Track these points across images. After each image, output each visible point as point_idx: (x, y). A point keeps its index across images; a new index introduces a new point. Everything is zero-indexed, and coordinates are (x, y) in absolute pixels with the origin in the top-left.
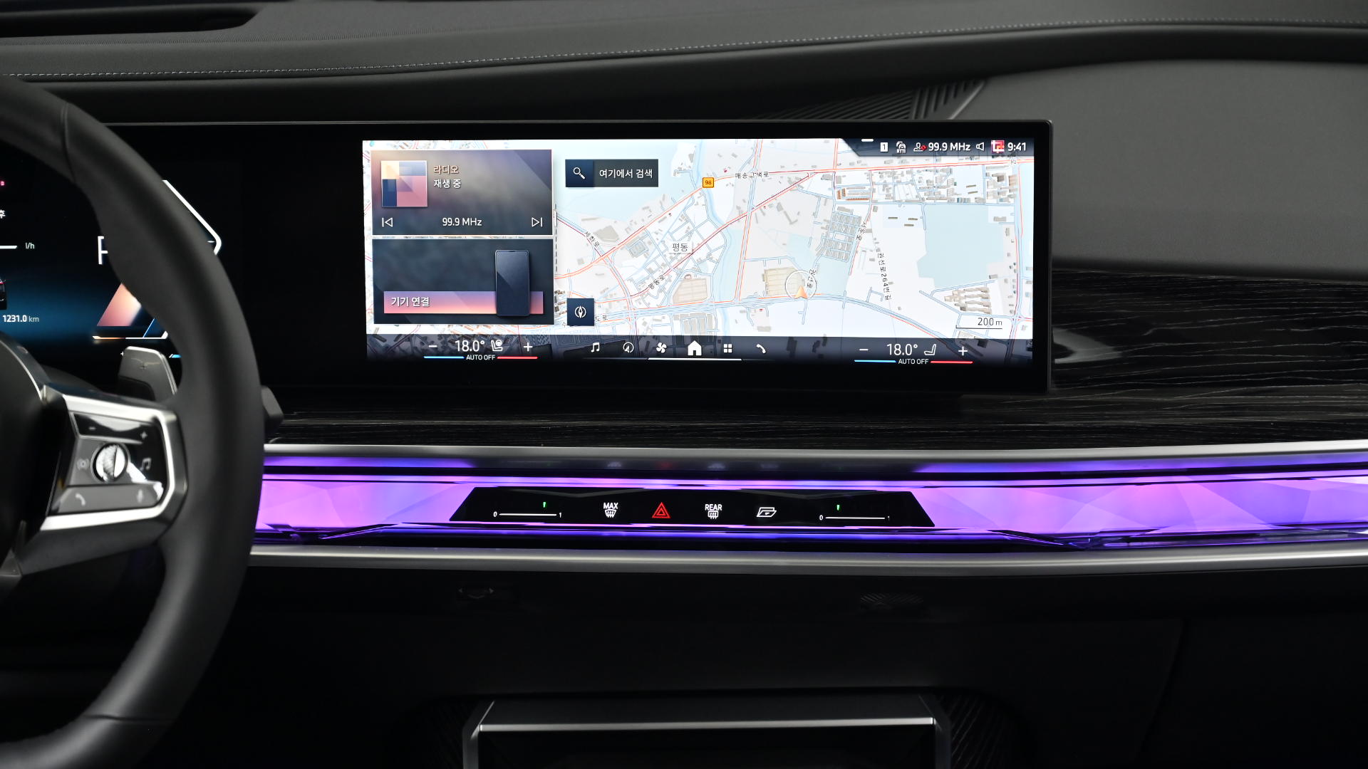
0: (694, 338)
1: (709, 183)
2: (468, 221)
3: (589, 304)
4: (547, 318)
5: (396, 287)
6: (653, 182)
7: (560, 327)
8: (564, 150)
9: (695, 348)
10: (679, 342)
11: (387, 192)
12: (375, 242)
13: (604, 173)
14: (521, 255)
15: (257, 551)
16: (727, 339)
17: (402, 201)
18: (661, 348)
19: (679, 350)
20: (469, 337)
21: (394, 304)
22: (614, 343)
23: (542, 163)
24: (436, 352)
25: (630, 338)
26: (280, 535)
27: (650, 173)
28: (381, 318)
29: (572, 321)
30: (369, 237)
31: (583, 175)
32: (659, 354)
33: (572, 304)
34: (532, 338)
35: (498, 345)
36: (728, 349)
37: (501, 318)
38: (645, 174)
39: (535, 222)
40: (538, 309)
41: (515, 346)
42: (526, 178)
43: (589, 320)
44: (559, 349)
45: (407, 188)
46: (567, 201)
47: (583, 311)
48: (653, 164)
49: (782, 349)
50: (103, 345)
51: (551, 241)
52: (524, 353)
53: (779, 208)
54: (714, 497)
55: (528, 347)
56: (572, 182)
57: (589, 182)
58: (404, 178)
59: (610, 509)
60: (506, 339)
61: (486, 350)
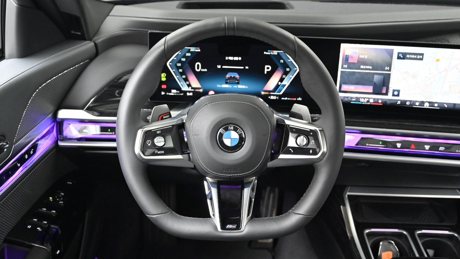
0: (426, 102)
1: (438, 60)
2: (368, 67)
3: (399, 91)
4: (386, 94)
5: (345, 83)
6: (422, 59)
7: (390, 97)
8: (397, 49)
9: (427, 105)
10: (422, 103)
11: (346, 59)
12: (342, 72)
13: (408, 56)
14: (382, 77)
16: (436, 103)
17: (350, 61)
18: (417, 104)
19: (422, 105)
20: (364, 98)
21: (345, 87)
22: (404, 102)
23: (391, 53)
24: (354, 101)
25: (409, 101)
27: (421, 57)
28: (341, 91)
29: (394, 95)
30: (340, 70)
31: (403, 57)
32: (416, 105)
33: (394, 91)
34: (381, 99)
35: (371, 101)
36: (436, 105)
37: (374, 93)
38: (420, 57)
39: (387, 68)
40: (384, 91)
41: (376, 101)
42: (386, 57)
43: (398, 95)
44: (388, 102)
45: (352, 57)
46: (396, 63)
47: (397, 93)
48: (422, 55)
49: (452, 106)
51: (390, 74)
52: (378, 103)
53: (457, 68)
55: (380, 101)
56: (399, 58)
57: (404, 58)
58: (352, 55)
59: (399, 145)
60: (374, 99)
61: (368, 101)
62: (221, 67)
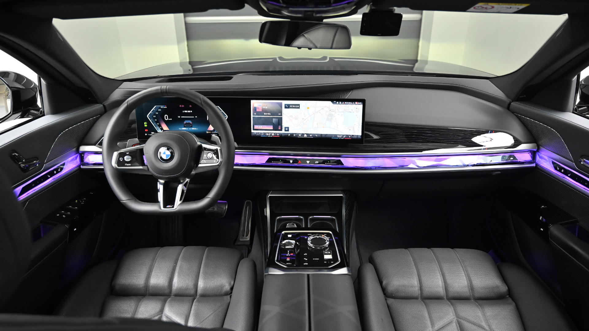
0: (305, 134)
1: (308, 108)
2: (268, 114)
3: (288, 128)
4: (281, 130)
5: (256, 124)
6: (299, 108)
7: (283, 132)
8: (284, 102)
9: (305, 136)
10: (303, 134)
11: (255, 109)
12: (253, 117)
13: (291, 106)
14: (277, 119)
15: (235, 167)
16: (311, 134)
17: (257, 110)
18: (300, 135)
19: (303, 135)
20: (268, 133)
21: (256, 127)
22: (292, 134)
23: (281, 105)
24: (263, 135)
25: (295, 133)
26: (237, 165)
27: (298, 106)
28: (254, 129)
29: (285, 131)
30: (252, 116)
31: (288, 106)
32: (299, 136)
33: (285, 128)
34: (279, 133)
35: (273, 134)
36: (311, 135)
37: (274, 130)
38: (297, 107)
39: (279, 114)
40: (280, 128)
41: (276, 135)
42: (278, 107)
43: (288, 130)
44: (283, 135)
45: (258, 108)
46: (285, 111)
47: (287, 129)
48: (299, 105)
49: (320, 136)
50: (208, 133)
51: (282, 117)
52: (277, 136)
53: (320, 113)
54: (308, 160)
55: (278, 135)
56: (286, 107)
57: (289, 108)
58: (258, 107)
59: (291, 161)
60: (274, 133)
61: (271, 135)
62: (181, 117)
